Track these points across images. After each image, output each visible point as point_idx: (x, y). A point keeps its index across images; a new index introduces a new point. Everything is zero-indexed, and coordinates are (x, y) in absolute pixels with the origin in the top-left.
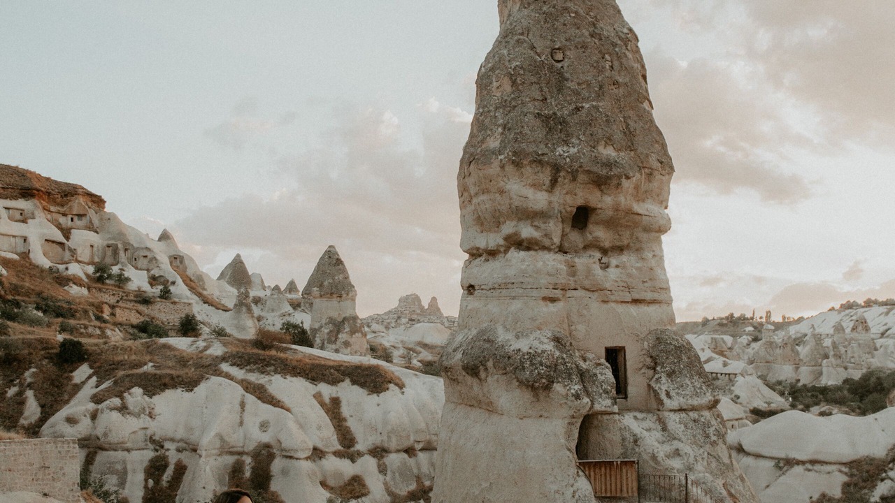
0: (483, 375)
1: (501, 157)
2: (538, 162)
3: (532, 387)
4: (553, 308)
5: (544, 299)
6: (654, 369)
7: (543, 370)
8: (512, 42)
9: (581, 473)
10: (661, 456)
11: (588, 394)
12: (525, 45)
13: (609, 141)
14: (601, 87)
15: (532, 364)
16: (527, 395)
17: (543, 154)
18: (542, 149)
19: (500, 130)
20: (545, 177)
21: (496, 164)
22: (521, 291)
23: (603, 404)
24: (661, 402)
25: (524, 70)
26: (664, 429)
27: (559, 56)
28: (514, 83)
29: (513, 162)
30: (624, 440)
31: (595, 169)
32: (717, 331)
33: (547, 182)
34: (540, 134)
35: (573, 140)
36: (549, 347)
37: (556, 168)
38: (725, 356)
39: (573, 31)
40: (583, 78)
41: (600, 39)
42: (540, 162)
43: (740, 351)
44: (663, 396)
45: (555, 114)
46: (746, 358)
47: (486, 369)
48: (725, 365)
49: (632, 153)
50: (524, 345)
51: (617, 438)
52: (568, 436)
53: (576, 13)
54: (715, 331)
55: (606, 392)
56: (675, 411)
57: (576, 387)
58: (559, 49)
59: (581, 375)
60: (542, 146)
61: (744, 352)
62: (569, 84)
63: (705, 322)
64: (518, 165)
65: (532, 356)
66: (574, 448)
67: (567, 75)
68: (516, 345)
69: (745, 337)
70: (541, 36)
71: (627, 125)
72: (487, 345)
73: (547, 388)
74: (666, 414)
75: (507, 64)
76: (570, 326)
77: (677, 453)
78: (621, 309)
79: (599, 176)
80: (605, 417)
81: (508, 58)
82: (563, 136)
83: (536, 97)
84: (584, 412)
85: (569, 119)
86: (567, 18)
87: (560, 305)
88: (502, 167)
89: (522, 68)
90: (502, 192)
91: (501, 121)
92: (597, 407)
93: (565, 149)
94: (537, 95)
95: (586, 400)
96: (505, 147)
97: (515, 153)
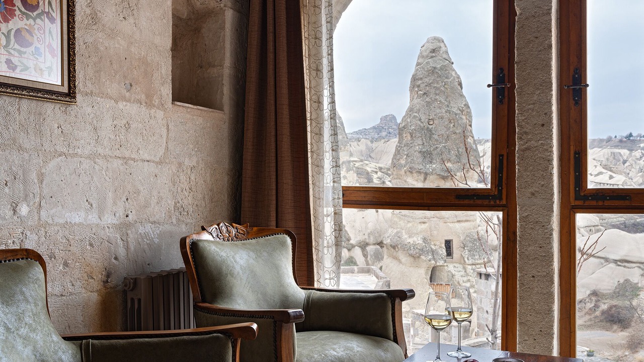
0: (397, 250)
1: (405, 169)
2: (419, 172)
3: (413, 256)
4: (423, 226)
5: (420, 223)
6: (464, 248)
7: (417, 251)
8: (412, 116)
9: (430, 287)
10: (461, 282)
11: (434, 259)
12: (417, 119)
13: (449, 160)
14: (448, 137)
15: (414, 248)
16: (412, 259)
17: (421, 169)
18: (421, 167)
19: (405, 157)
20: (422, 177)
21: (403, 171)
22: (412, 220)
23: (441, 263)
24: (465, 261)
25: (416, 131)
26: (465, 272)
27: (431, 123)
28: (412, 136)
29: (410, 171)
30: (448, 275)
31: (442, 174)
32: (618, 146)
33: (423, 180)
34: (420, 160)
35: (434, 161)
36: (421, 242)
37: (426, 174)
38: (611, 171)
39: (438, 111)
40: (440, 133)
41: (450, 113)
42: (420, 173)
43: (634, 162)
44: (466, 259)
45: (427, 150)
46: (638, 167)
47: (398, 248)
48: (611, 177)
49: (459, 164)
50: (411, 241)
51: (446, 275)
52: (426, 273)
53: (440, 101)
54: (616, 147)
55: (442, 258)
56: (470, 265)
57: (430, 257)
58: (431, 119)
59: (433, 252)
60: (421, 165)
61: (636, 163)
62: (434, 136)
63: (609, 140)
64: (411, 172)
65: (414, 245)
66: (429, 278)
67: (434, 132)
68: (409, 240)
69: (639, 151)
70: (424, 113)
71: (458, 152)
72: (398, 239)
73: (419, 257)
74: (467, 266)
75: (409, 127)
76: (431, 232)
77: (469, 281)
78: (451, 225)
79: (443, 176)
80: (441, 267)
81: (410, 124)
82: (430, 159)
83: (420, 143)
84: (433, 266)
85: (433, 152)
86: (436, 104)
87: (427, 224)
88: (405, 172)
89: (415, 130)
90: (406, 181)
91: (406, 153)
92: (438, 264)
93: (430, 165)
94: (420, 142)
95: (433, 262)
96: (407, 164)
97: (410, 168)
